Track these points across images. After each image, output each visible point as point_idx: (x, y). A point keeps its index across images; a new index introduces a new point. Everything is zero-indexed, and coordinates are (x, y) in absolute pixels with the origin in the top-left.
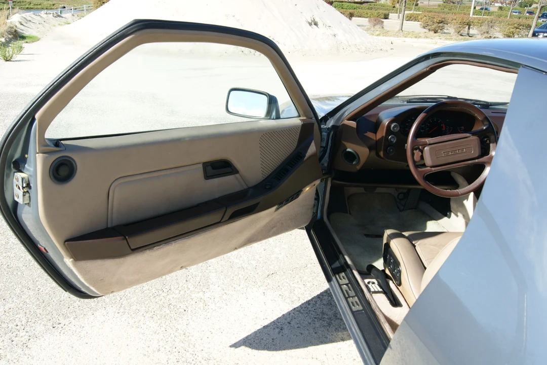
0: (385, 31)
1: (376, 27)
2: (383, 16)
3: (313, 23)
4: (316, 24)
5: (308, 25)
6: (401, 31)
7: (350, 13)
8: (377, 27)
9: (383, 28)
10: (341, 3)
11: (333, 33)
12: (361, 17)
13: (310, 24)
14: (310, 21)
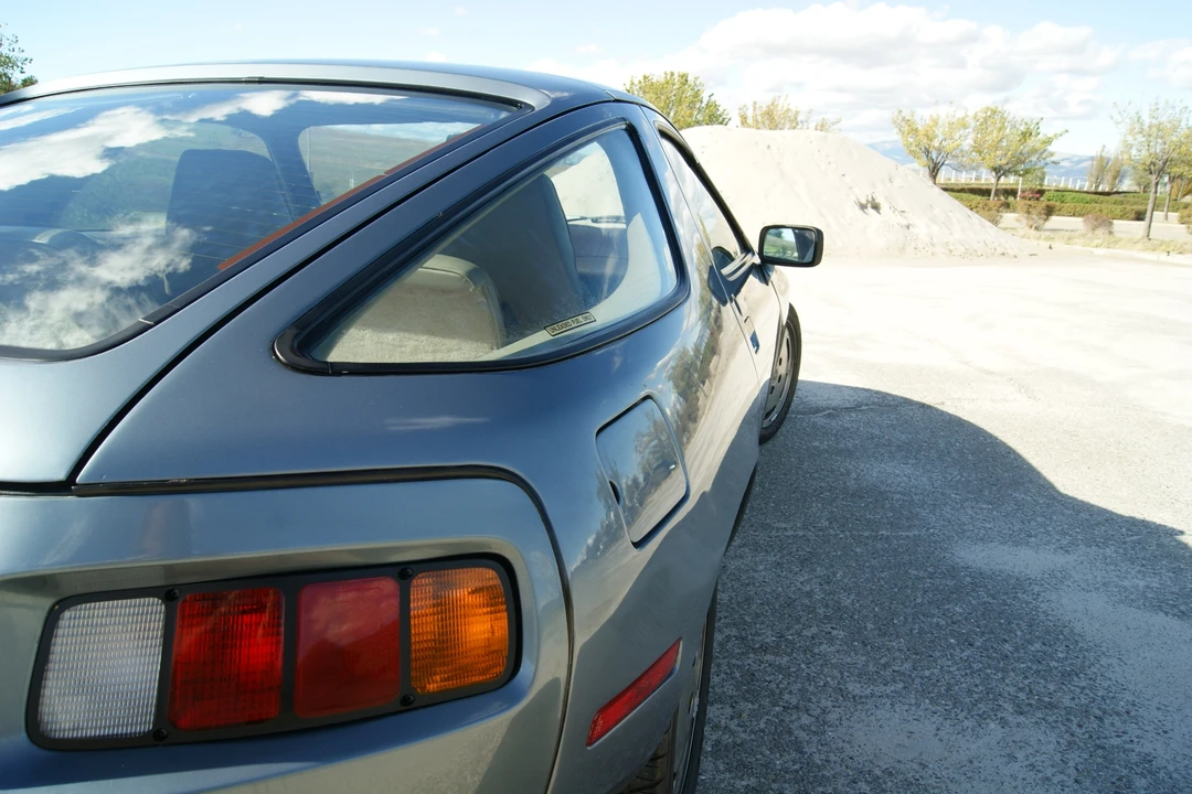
0: (1113, 239)
1: (1096, 232)
2: (1133, 216)
3: (869, 205)
4: (876, 207)
5: (857, 208)
6: (1146, 239)
7: (1047, 206)
8: (1101, 232)
9: (1111, 233)
10: (1059, 193)
11: (905, 223)
12: (1074, 215)
13: (863, 207)
14: (864, 202)
